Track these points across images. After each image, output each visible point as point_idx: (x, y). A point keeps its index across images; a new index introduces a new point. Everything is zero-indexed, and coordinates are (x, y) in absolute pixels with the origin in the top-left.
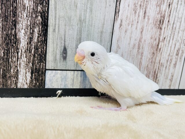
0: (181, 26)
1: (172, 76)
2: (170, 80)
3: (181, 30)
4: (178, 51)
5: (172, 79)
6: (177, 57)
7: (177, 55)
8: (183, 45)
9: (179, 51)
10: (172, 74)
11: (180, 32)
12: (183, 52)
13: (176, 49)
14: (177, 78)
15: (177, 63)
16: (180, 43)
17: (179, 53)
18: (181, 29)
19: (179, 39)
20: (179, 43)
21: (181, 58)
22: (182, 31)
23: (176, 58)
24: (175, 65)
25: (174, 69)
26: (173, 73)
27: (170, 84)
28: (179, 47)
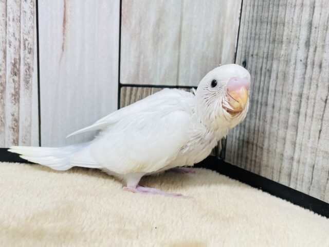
0: (9, 10)
1: (16, 121)
2: (14, 129)
3: (11, 20)
4: (14, 65)
5: (18, 126)
6: (16, 78)
7: (16, 73)
8: (27, 51)
9: (20, 65)
10: (13, 115)
11: (11, 23)
12: (29, 67)
13: (10, 61)
14: (30, 126)
15: (22, 92)
16: (17, 47)
17: (19, 70)
18: (11, 16)
19: (12, 39)
20: (15, 48)
21: (27, 82)
22: (13, 20)
23: (14, 81)
24: (16, 96)
25: (17, 104)
26: (16, 115)
27: (15, 138)
28: (17, 57)
